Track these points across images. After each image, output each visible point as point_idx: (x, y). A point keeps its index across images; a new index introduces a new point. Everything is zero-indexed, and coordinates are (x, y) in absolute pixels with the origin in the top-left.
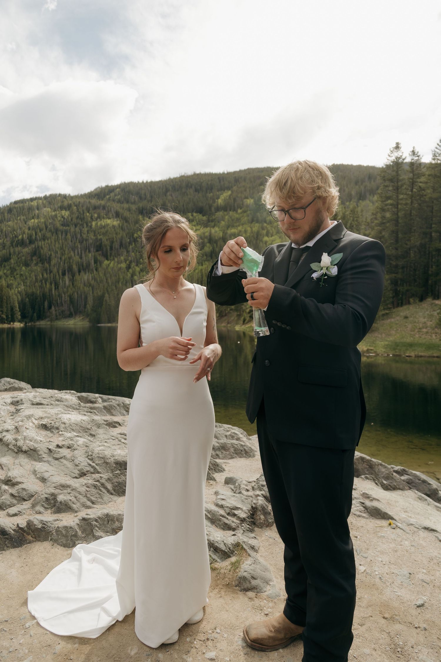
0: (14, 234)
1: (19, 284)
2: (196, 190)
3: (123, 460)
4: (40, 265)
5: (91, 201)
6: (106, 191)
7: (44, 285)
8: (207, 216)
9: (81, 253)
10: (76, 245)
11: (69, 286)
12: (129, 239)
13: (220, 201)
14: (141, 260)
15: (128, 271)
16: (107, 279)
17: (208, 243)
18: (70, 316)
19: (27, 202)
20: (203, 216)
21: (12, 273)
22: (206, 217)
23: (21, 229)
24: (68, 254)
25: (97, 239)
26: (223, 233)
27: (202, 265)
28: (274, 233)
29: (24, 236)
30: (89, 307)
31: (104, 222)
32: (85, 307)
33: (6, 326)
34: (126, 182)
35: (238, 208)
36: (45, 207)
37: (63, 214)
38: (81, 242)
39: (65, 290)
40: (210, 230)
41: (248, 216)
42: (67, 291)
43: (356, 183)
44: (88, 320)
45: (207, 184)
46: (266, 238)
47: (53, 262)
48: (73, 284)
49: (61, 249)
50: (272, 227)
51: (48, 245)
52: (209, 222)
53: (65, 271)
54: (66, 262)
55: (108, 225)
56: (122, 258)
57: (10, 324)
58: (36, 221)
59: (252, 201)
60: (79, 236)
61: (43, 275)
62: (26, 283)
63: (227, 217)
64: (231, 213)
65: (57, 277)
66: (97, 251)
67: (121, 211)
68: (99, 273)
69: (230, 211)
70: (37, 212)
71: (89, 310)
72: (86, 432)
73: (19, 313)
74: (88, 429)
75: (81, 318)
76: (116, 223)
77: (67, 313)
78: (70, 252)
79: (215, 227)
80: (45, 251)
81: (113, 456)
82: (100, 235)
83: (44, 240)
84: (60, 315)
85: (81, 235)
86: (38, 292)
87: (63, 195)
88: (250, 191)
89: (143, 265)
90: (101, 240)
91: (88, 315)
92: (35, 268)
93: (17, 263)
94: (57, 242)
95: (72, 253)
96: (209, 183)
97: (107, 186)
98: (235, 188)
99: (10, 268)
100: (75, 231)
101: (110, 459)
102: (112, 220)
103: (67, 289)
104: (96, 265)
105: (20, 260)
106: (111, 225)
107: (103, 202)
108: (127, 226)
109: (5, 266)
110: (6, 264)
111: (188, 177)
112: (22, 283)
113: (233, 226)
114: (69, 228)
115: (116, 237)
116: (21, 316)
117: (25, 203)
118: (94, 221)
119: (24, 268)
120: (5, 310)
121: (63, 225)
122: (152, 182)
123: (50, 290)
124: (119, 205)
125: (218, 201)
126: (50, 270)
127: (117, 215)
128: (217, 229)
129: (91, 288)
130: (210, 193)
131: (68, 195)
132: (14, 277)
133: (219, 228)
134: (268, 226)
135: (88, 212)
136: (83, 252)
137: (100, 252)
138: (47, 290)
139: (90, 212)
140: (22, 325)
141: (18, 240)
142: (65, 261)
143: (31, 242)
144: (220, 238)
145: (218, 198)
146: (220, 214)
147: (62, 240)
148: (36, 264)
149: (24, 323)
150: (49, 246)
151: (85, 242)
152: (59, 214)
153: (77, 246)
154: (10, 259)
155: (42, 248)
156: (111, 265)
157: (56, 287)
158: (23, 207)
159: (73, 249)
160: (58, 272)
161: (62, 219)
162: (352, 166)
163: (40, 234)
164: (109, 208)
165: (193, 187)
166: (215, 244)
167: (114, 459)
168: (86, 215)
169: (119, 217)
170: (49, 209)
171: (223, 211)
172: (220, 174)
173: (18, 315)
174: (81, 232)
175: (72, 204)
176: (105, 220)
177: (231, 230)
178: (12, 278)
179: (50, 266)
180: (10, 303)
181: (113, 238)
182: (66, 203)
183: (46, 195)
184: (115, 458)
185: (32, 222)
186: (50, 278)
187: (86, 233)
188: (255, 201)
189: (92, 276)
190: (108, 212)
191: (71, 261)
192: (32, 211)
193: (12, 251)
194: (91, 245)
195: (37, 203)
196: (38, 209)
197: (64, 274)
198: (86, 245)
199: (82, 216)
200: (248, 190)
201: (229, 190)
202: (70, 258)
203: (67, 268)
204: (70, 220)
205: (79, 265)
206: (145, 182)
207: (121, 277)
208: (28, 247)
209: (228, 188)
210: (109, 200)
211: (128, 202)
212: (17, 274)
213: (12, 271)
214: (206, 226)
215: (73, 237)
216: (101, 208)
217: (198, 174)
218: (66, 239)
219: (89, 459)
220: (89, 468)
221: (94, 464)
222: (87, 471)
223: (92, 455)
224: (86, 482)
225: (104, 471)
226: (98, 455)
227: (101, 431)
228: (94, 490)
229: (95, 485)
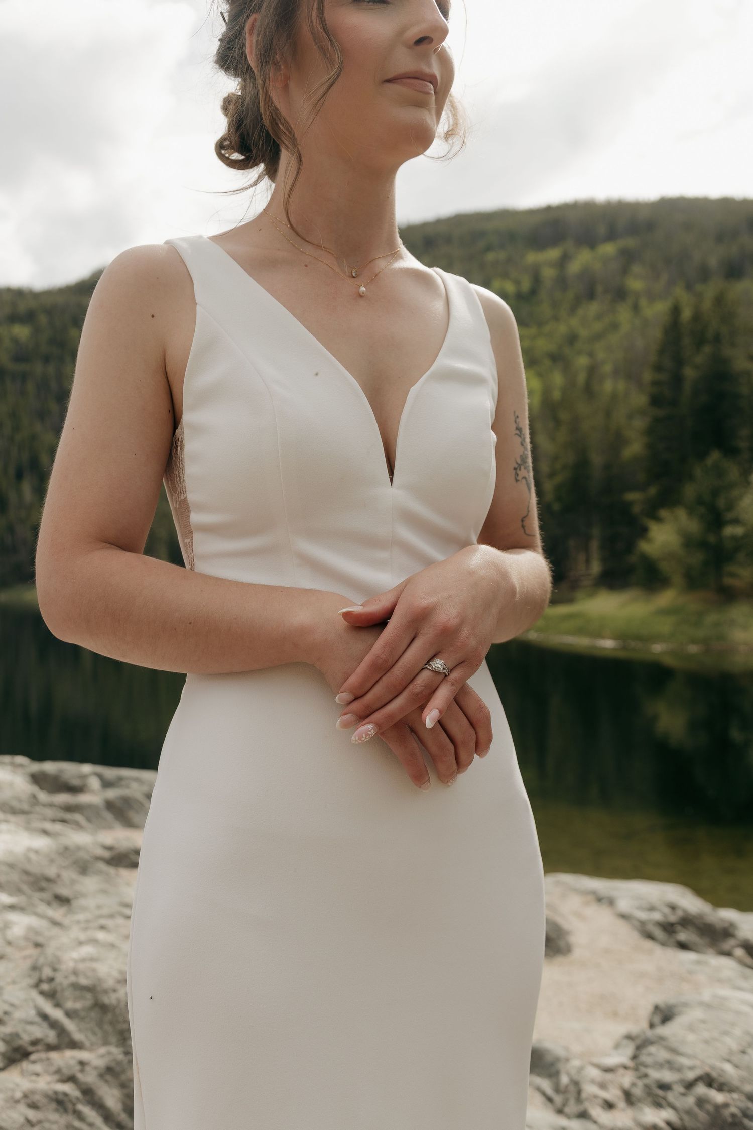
24: (29, 428)
37: (17, 334)
43: (720, 238)
53: (22, 469)
78: (33, 424)
87: (16, 289)
100: (45, 374)
114: (30, 367)
121: (15, 359)
131: (27, 289)
142: (21, 444)
147: (13, 395)
152: (5, 332)
160: (5, 470)
161: (15, 346)
175: (38, 309)
182: (22, 308)
203: (26, 461)
204: (33, 347)
218: (23, 393)
219: (42, 993)
220: (40, 1031)
221: (57, 1014)
222: (35, 1043)
223: (51, 980)
224: (26, 1084)
225: (93, 1038)
226: (73, 979)
227: (90, 884)
228: (54, 1116)
229: (61, 1097)
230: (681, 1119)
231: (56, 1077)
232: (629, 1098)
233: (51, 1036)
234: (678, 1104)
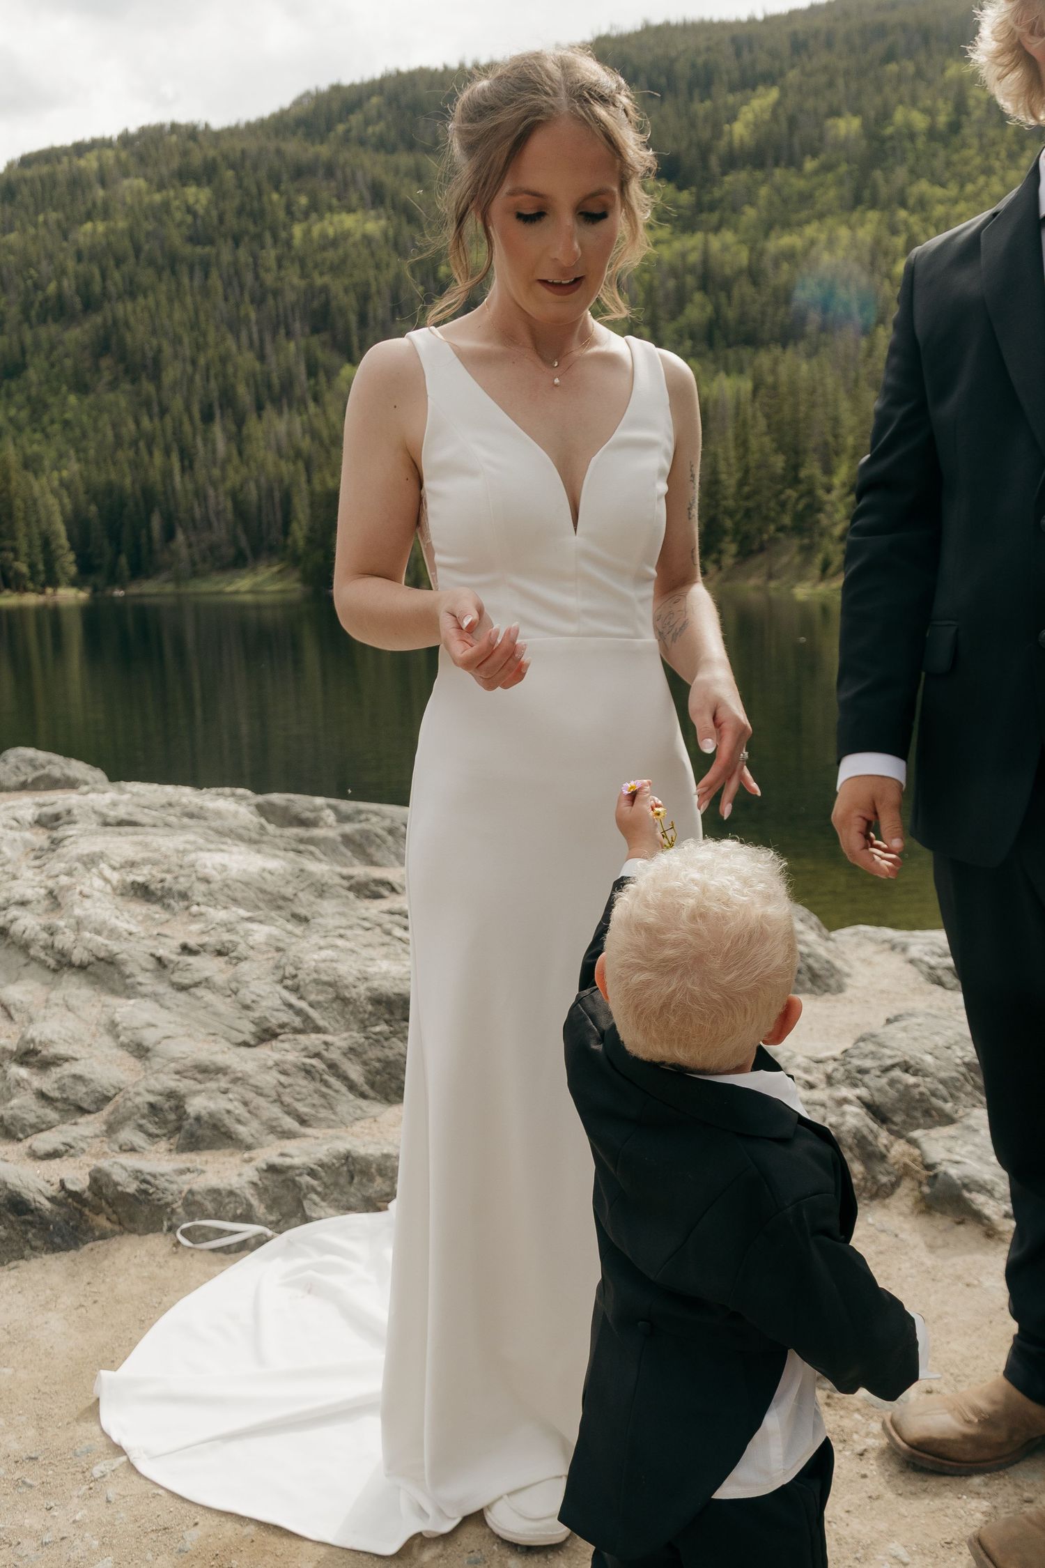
0: (31, 277)
1: (61, 457)
3: (396, 990)
4: (127, 386)
5: (283, 146)
6: (335, 106)
7: (146, 458)
8: (694, 189)
9: (262, 341)
10: (242, 312)
11: (228, 460)
13: (740, 130)
17: (698, 289)
18: (238, 562)
19: (65, 160)
20: (680, 188)
21: (35, 417)
22: (691, 194)
23: (50, 257)
24: (217, 345)
25: (311, 286)
26: (752, 249)
29: (65, 283)
30: (299, 532)
31: (331, 223)
32: (286, 530)
33: (31, 599)
35: (804, 154)
36: (126, 175)
37: (191, 200)
38: (259, 301)
39: (216, 472)
40: (706, 244)
41: (840, 182)
42: (224, 478)
44: (297, 574)
45: (693, 66)
47: (170, 374)
48: (240, 453)
49: (192, 328)
50: (926, 220)
51: (146, 315)
52: (701, 211)
53: (210, 406)
54: (212, 372)
55: (347, 234)
57: (42, 593)
58: (101, 227)
59: (856, 123)
60: (249, 278)
61: (137, 422)
62: (85, 451)
63: (764, 191)
64: (778, 174)
65: (187, 427)
66: (315, 330)
67: (389, 180)
68: (324, 412)
69: (777, 163)
70: (100, 193)
71: (301, 543)
72: (279, 908)
73: (71, 557)
74: (285, 899)
75: (275, 569)
76: (374, 225)
77: (230, 552)
78: (224, 339)
79: (724, 230)
80: (138, 336)
81: (366, 979)
82: (322, 274)
83: (133, 295)
84: (204, 560)
85: (257, 277)
86: (128, 481)
87: (187, 126)
88: (847, 85)
90: (325, 289)
91: (296, 560)
92: (111, 397)
93: (48, 381)
94: (177, 305)
95: (231, 343)
98: (793, 76)
99: (29, 399)
100: (235, 263)
101: (355, 987)
102: (359, 215)
103: (223, 469)
104: (312, 382)
105: (56, 370)
106: (358, 236)
107: (324, 151)
108: (412, 238)
109: (8, 393)
110: (12, 384)
112: (72, 452)
113: (787, 225)
114: (214, 251)
115: (376, 279)
116: (78, 566)
117: (59, 161)
118: (300, 221)
119: (72, 399)
120: (23, 546)
121: (193, 240)
123: (167, 474)
124: (381, 157)
125: (731, 132)
126: (160, 404)
127: (378, 196)
128: (728, 236)
129: (301, 465)
130: (702, 101)
131: (202, 127)
132: (43, 430)
133: (736, 231)
135: (277, 188)
136: (268, 338)
137: (325, 336)
138: (155, 475)
139: (283, 187)
140: (84, 595)
141: (46, 300)
142: (208, 369)
143: (90, 304)
144: (740, 272)
145: (733, 118)
146: (737, 179)
147: (192, 295)
148: (113, 385)
149: (89, 590)
150: (151, 317)
151: (271, 301)
152: (176, 198)
153: (247, 315)
154: (25, 367)
155: (127, 324)
157: (186, 463)
158: (52, 176)
159: (234, 325)
160: (188, 408)
161: (189, 219)
163: (117, 276)
164: (348, 170)
166: (723, 295)
167: (369, 989)
168: (271, 202)
169: (382, 202)
170: (141, 183)
171: (749, 167)
172: (738, 24)
173: (68, 562)
174: (256, 264)
175: (219, 159)
176: (336, 218)
177: (778, 238)
178: (38, 436)
179: (159, 388)
180: (38, 521)
181: (367, 284)
182: (197, 159)
183: (126, 130)
184: (369, 984)
185: (89, 232)
186: (163, 431)
188: (865, 125)
189: (302, 424)
190: (346, 184)
191: (230, 370)
192: (83, 192)
193: (28, 339)
194: (293, 310)
195: (99, 159)
196: (103, 183)
197: (208, 417)
198: (277, 310)
199: (255, 204)
200: (840, 82)
201: (774, 83)
202: (224, 360)
203: (215, 394)
204: (215, 221)
205: (256, 381)
208: (80, 324)
209: (769, 79)
210: (346, 139)
211: (411, 146)
212: (52, 422)
213: (34, 411)
214: (690, 227)
215: (230, 284)
216: (321, 172)
218: (206, 292)
219: (286, 987)
220: (286, 1017)
221: (302, 1005)
222: (282, 1026)
223: (295, 976)
224: (277, 1056)
225: (337, 1026)
226: (315, 976)
227: (328, 906)
228: (304, 1082)
229: (308, 1068)
230: (872, 1095)
231: (304, 1053)
232: (830, 1080)
233: (297, 1022)
234: (871, 1084)
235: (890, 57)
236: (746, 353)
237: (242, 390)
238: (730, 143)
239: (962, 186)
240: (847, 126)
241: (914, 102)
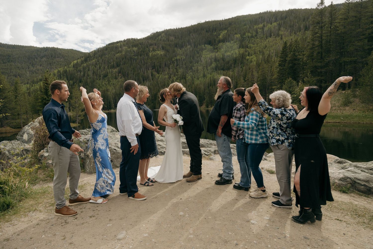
0: (109, 62)
1: (112, 89)
2: (206, 32)
5: (148, 41)
6: (157, 35)
9: (144, 71)
12: (170, 61)
13: (220, 36)
14: (177, 73)
15: (170, 80)
16: (158, 85)
17: (214, 61)
20: (211, 46)
21: (109, 83)
22: (213, 47)
23: (112, 59)
25: (152, 62)
26: (223, 55)
27: (211, 75)
28: (253, 54)
29: (114, 63)
31: (156, 53)
34: (168, 29)
35: (231, 40)
36: (124, 46)
38: (144, 65)
40: (215, 54)
41: (237, 44)
43: (304, 20)
46: (248, 57)
47: (130, 76)
49: (133, 69)
51: (126, 67)
52: (214, 49)
55: (158, 54)
56: (166, 72)
57: (109, 110)
58: (120, 54)
59: (239, 35)
62: (116, 88)
63: (224, 46)
64: (227, 43)
66: (153, 69)
67: (165, 46)
68: (154, 81)
69: (227, 42)
70: (120, 49)
71: (150, 102)
76: (162, 53)
78: (138, 71)
79: (218, 52)
80: (125, 70)
82: (154, 60)
83: (125, 64)
85: (144, 61)
87: (134, 39)
89: (178, 76)
90: (154, 63)
92: (121, 80)
93: (111, 78)
94: (131, 65)
95: (139, 71)
96: (214, 26)
97: (157, 32)
98: (229, 29)
99: (108, 80)
102: (160, 51)
104: (152, 77)
105: (112, 76)
106: (160, 55)
107: (155, 42)
108: (168, 54)
109: (105, 80)
110: (106, 78)
111: (202, 24)
112: (114, 88)
114: (137, 57)
115: (163, 61)
116: (114, 106)
117: (114, 44)
118: (151, 52)
119: (114, 80)
120: (106, 103)
122: (181, 28)
124: (164, 42)
127: (163, 48)
130: (215, 33)
131: (136, 39)
133: (220, 52)
134: (249, 50)
135: (147, 47)
136: (145, 70)
137: (154, 70)
139: (148, 47)
141: (111, 65)
142: (136, 75)
143: (118, 65)
144: (221, 59)
145: (219, 35)
146: (221, 44)
148: (121, 78)
151: (146, 65)
153: (142, 67)
154: (108, 75)
155: (123, 69)
156: (160, 77)
158: (113, 47)
159: (140, 69)
161: (134, 52)
162: (301, 9)
163: (122, 61)
164: (158, 44)
165: (205, 29)
166: (218, 62)
168: (146, 49)
169: (164, 49)
170: (126, 47)
171: (222, 42)
172: (221, 21)
174: (144, 59)
177: (227, 53)
178: (109, 86)
180: (109, 99)
181: (161, 62)
183: (125, 39)
185: (118, 55)
187: (147, 59)
188: (241, 36)
189: (150, 83)
190: (158, 47)
192: (118, 49)
193: (108, 71)
194: (149, 66)
195: (120, 44)
196: (121, 48)
198: (147, 66)
199: (144, 50)
200: (237, 29)
201: (226, 30)
202: (138, 74)
203: (137, 79)
205: (143, 77)
206: (178, 28)
207: (166, 83)
208: (116, 69)
210: (158, 40)
211: (168, 41)
212: (111, 84)
213: (108, 82)
214: (213, 52)
215: (140, 62)
216: (154, 45)
217: (208, 22)
218: (136, 64)
235: (245, 25)
236: (222, 71)
237: (141, 78)
238: (219, 39)
239: (257, 45)
240: (238, 36)
241: (249, 32)
